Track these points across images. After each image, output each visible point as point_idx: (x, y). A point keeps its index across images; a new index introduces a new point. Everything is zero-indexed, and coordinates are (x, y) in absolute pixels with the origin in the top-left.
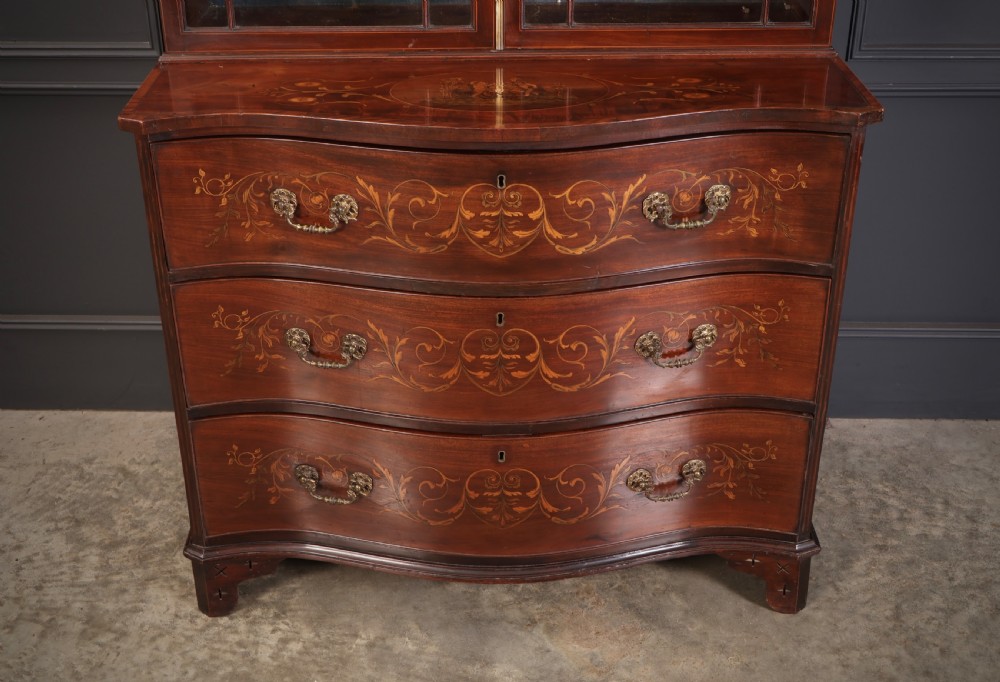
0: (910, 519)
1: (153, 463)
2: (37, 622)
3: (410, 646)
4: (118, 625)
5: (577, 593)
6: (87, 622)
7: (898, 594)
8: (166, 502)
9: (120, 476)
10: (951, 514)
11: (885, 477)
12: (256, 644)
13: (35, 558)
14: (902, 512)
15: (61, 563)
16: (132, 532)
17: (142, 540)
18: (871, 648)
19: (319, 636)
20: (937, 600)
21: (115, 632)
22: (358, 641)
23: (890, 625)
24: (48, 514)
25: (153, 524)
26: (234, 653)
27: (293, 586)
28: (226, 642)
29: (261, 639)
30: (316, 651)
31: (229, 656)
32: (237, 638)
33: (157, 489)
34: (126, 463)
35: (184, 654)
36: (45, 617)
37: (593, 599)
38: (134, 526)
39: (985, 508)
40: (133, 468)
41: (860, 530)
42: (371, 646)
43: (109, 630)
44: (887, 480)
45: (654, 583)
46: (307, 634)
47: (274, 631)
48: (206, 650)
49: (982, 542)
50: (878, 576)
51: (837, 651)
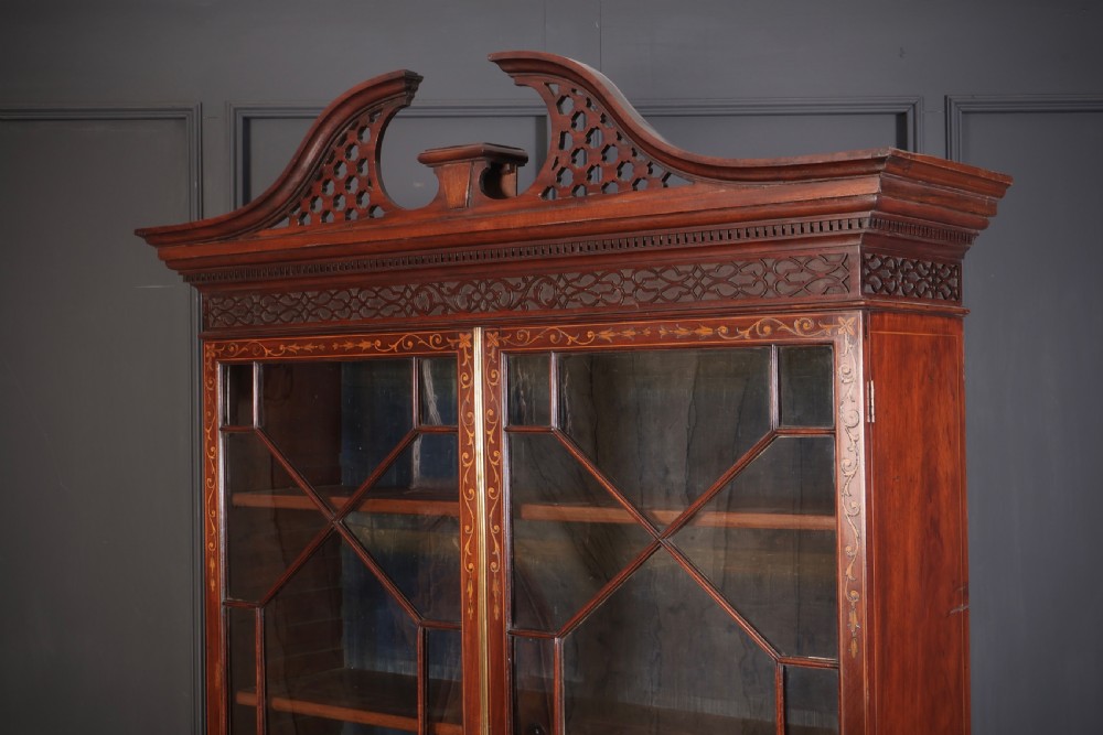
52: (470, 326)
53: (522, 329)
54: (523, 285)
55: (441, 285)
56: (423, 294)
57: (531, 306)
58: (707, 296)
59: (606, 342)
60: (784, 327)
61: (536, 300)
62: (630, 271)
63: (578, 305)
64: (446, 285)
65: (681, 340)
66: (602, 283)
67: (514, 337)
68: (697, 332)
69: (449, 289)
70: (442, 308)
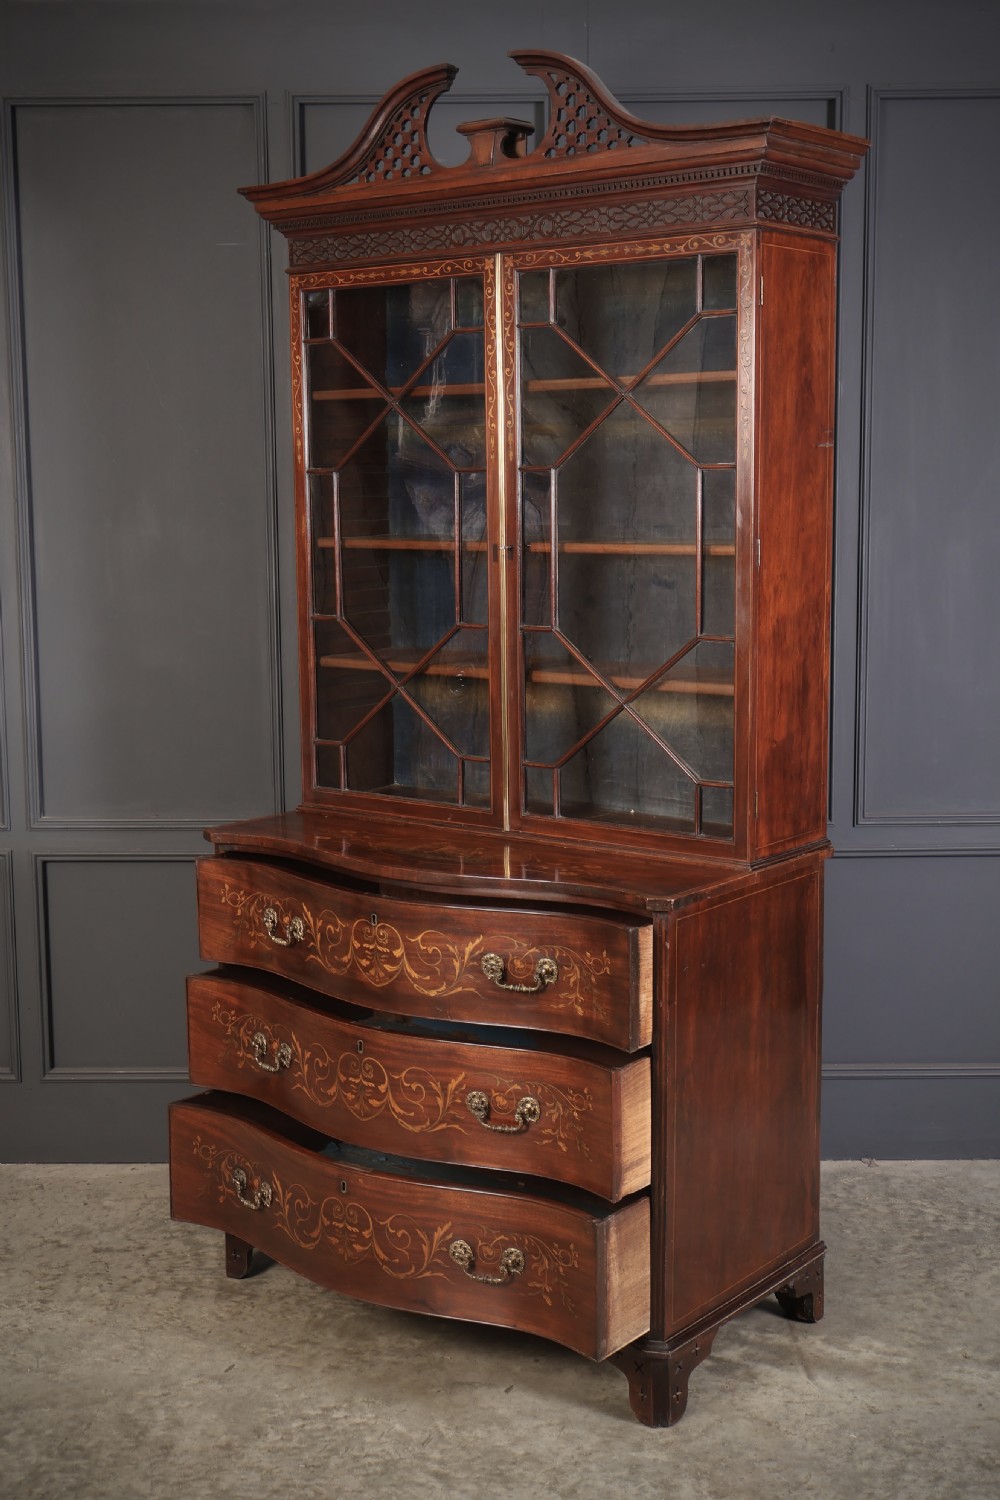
52: (492, 253)
53: (530, 253)
54: (531, 222)
55: (472, 224)
56: (458, 232)
57: (536, 236)
58: (656, 224)
59: (589, 259)
60: (707, 242)
61: (540, 232)
62: (606, 208)
63: (570, 234)
64: (475, 224)
65: (639, 255)
66: (586, 218)
67: (524, 260)
68: (650, 248)
69: (477, 227)
70: (473, 241)
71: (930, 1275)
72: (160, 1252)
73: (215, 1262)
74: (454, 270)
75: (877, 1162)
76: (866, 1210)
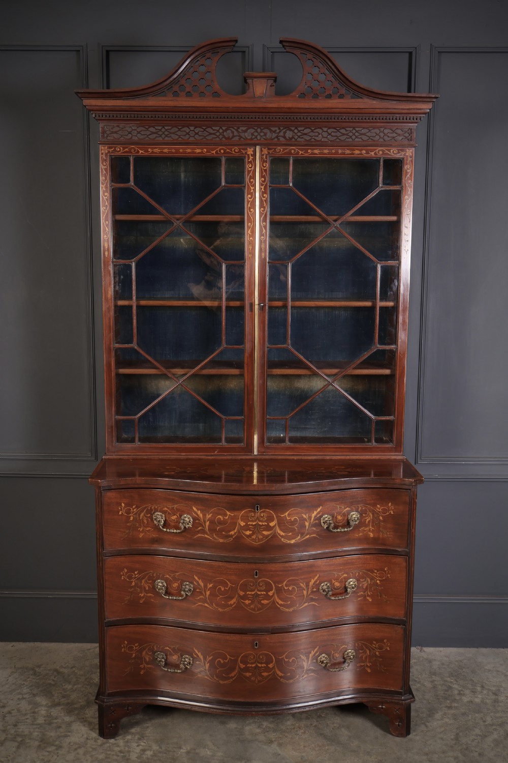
0: (464, 694)
1: (72, 668)
2: (14, 741)
3: (208, 753)
4: (57, 743)
5: (294, 728)
6: (41, 741)
7: (457, 728)
8: (80, 686)
9: (55, 673)
10: (485, 692)
11: (451, 675)
12: (129, 752)
13: (13, 712)
14: (460, 691)
15: (26, 714)
16: (63, 700)
17: (68, 704)
18: (444, 753)
19: (161, 748)
20: (477, 731)
21: (56, 746)
22: (182, 750)
23: (453, 742)
24: (18, 691)
25: (74, 696)
26: (118, 756)
27: (147, 725)
28: (113, 751)
29: (131, 750)
30: (160, 755)
31: (115, 757)
32: (119, 749)
33: (75, 680)
34: (58, 667)
35: (92, 756)
36: (19, 739)
37: (302, 731)
38: (63, 697)
39: (502, 689)
40: (61, 670)
41: (438, 699)
42: (188, 753)
43: (53, 745)
44: (452, 676)
45: (333, 723)
46: (155, 747)
47: (138, 746)
48: (103, 754)
49: (500, 704)
50: (447, 720)
51: (427, 754)
52: (255, 145)
53: (279, 148)
54: (278, 131)
55: (239, 128)
56: (229, 131)
57: (282, 139)
59: (316, 154)
61: (284, 137)
62: (327, 128)
63: (303, 140)
64: (241, 128)
66: (313, 132)
67: (275, 151)
68: (355, 152)
69: (242, 130)
70: (238, 137)
71: (457, 737)
72: (14, 710)
73: (43, 719)
74: (225, 152)
75: (425, 649)
76: (418, 685)
